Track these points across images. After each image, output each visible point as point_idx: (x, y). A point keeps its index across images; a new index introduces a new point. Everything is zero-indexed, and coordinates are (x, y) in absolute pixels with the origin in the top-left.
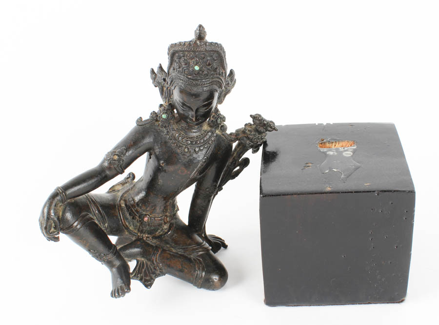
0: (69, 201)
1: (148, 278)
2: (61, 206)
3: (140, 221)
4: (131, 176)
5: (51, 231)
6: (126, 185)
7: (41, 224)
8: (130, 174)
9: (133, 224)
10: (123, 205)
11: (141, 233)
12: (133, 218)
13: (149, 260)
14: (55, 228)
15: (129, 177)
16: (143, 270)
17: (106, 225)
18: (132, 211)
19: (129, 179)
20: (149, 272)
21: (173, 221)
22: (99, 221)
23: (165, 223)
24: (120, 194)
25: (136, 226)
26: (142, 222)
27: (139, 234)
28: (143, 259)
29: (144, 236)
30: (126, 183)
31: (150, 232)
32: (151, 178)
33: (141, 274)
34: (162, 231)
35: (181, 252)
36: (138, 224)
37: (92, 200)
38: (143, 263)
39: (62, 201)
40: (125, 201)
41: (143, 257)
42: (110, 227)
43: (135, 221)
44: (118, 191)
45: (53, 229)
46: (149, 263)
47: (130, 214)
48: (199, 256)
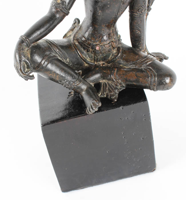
0: (32, 45)
1: (112, 94)
2: (27, 50)
3: (94, 51)
4: (77, 21)
5: (25, 71)
6: (75, 30)
7: (17, 68)
8: (75, 20)
9: (89, 56)
10: (77, 43)
11: (97, 62)
12: (88, 51)
13: (110, 80)
14: (28, 68)
15: (75, 22)
16: (107, 88)
17: (68, 60)
18: (85, 45)
19: (76, 24)
20: (112, 89)
21: (120, 46)
22: (61, 57)
23: (114, 48)
24: (72, 37)
25: (92, 57)
26: (95, 52)
27: (96, 63)
28: (104, 81)
29: (100, 63)
30: (74, 28)
31: (104, 59)
32: (92, 13)
33: (106, 92)
34: (113, 55)
35: (133, 67)
36: (93, 55)
37: (51, 42)
38: (105, 83)
39: (28, 46)
40: (77, 40)
41: (104, 79)
42: (71, 61)
43: (90, 53)
44: (70, 36)
45: (26, 70)
46: (110, 82)
47: (84, 49)
48: (148, 66)
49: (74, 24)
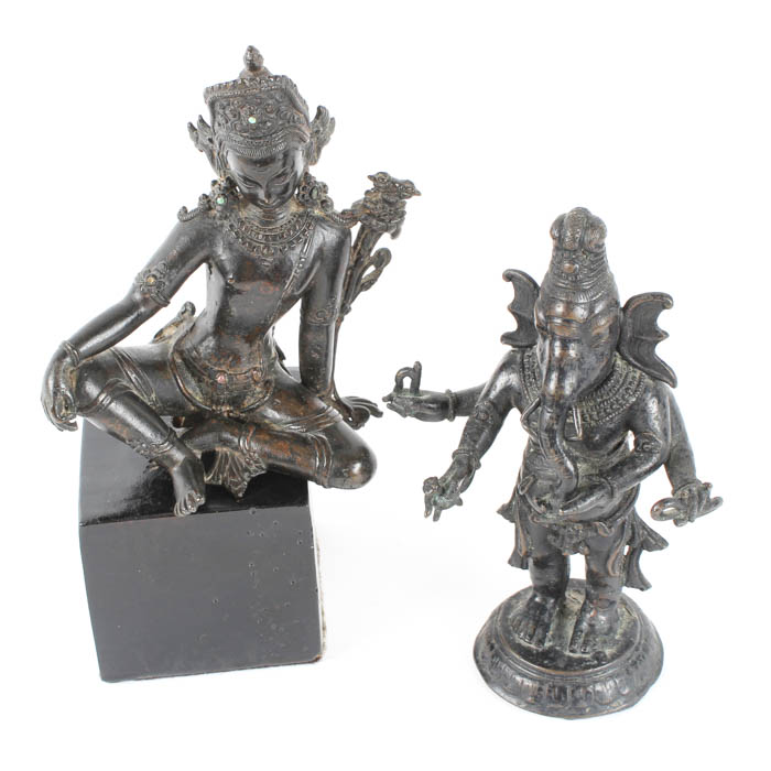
0: (84, 361)
1: (236, 480)
2: (71, 372)
3: (212, 383)
4: (189, 308)
5: (62, 414)
6: (181, 325)
7: (45, 404)
8: (185, 305)
9: (201, 391)
10: (179, 361)
11: (217, 405)
12: (200, 381)
14: (67, 408)
15: (186, 310)
16: (227, 467)
17: (153, 396)
18: (196, 367)
19: (186, 314)
20: (238, 470)
21: (271, 377)
22: (139, 391)
23: (256, 383)
24: (172, 342)
25: (207, 395)
26: (214, 385)
27: (214, 408)
28: (225, 449)
29: (223, 408)
30: (182, 321)
31: (233, 402)
33: (223, 474)
34: (252, 397)
35: (289, 429)
36: (210, 390)
37: (123, 357)
38: (226, 454)
39: (74, 363)
40: (181, 353)
42: (161, 399)
43: (203, 385)
44: (170, 337)
45: (64, 410)
46: (237, 454)
49: (183, 313)
